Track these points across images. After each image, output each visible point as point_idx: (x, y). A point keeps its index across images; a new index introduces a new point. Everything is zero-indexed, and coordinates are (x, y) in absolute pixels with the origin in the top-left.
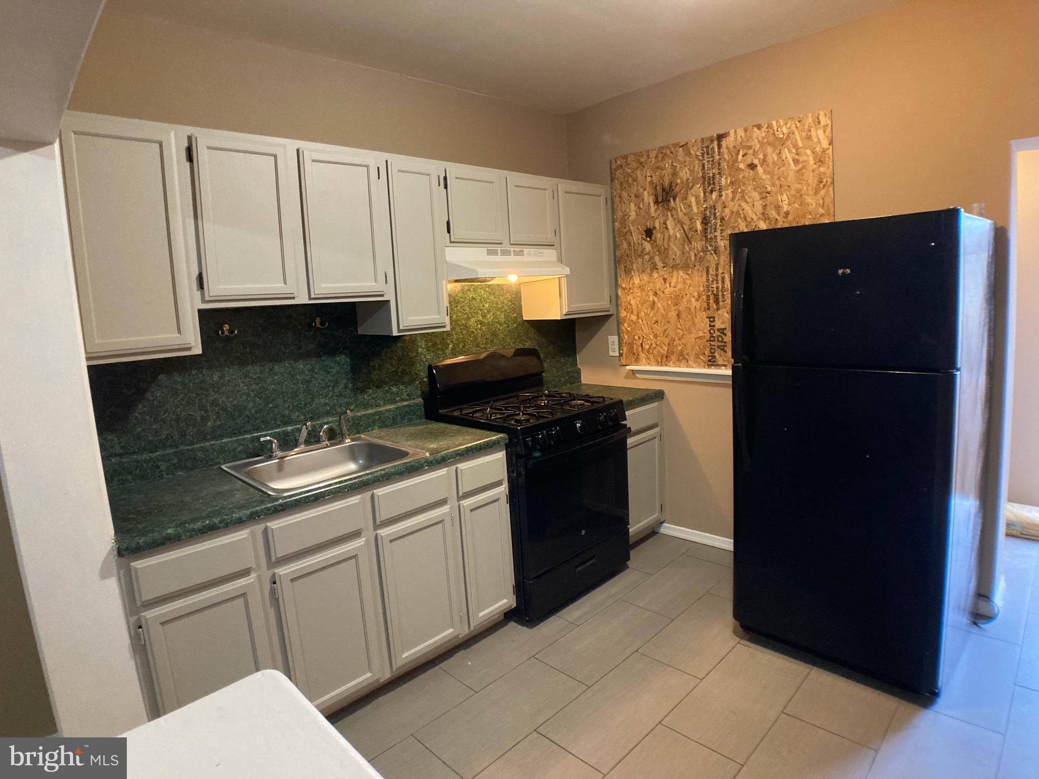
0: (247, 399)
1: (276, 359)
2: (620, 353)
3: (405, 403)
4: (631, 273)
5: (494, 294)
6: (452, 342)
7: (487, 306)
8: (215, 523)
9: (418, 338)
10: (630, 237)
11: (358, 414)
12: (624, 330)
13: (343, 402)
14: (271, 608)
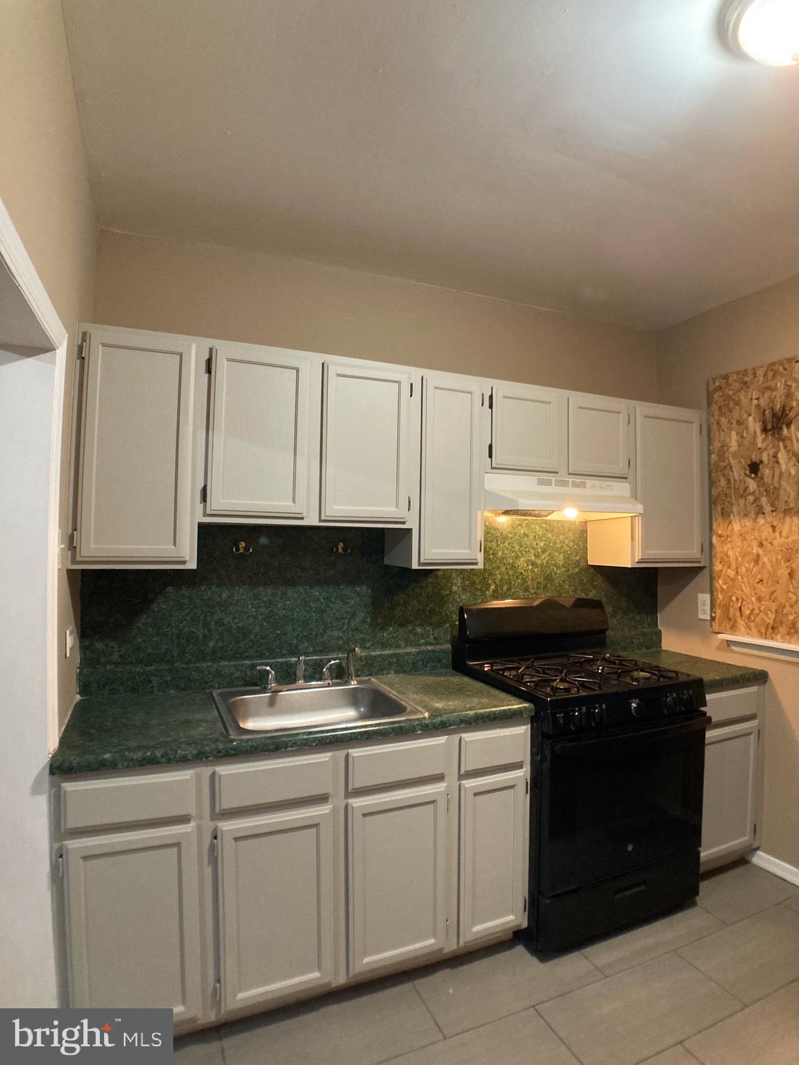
0: (254, 622)
1: (289, 582)
2: (711, 616)
3: (430, 648)
4: (729, 516)
5: (552, 531)
6: (495, 583)
7: (542, 545)
8: (156, 757)
9: (454, 574)
10: (730, 473)
11: (373, 653)
12: (718, 587)
13: (358, 637)
14: (209, 866)
